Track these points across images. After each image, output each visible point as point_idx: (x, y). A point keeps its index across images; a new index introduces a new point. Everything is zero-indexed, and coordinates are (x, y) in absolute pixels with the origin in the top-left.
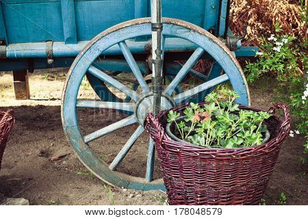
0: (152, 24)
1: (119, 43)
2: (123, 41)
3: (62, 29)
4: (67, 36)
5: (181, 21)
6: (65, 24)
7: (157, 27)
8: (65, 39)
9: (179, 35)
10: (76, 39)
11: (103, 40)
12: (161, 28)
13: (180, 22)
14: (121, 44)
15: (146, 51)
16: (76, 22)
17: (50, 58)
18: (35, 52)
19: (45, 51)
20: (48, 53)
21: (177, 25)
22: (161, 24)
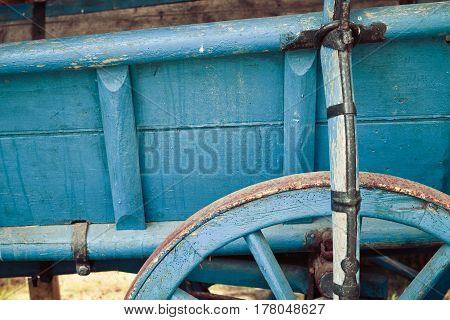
0: (334, 194)
1: (246, 236)
2: (258, 232)
3: (109, 195)
4: (119, 212)
5: (401, 180)
6: (115, 185)
7: (348, 201)
8: (117, 218)
9: (397, 216)
10: (142, 219)
11: (208, 227)
12: (357, 205)
13: (400, 184)
14: (252, 237)
15: (310, 247)
16: (143, 181)
17: (81, 262)
18: (45, 248)
19: (68, 247)
20: (76, 252)
21: (392, 191)
22: (357, 194)
